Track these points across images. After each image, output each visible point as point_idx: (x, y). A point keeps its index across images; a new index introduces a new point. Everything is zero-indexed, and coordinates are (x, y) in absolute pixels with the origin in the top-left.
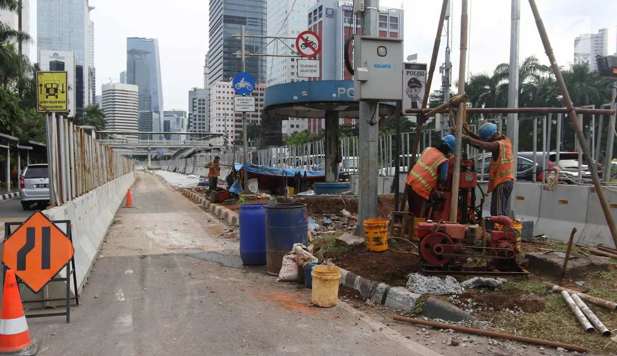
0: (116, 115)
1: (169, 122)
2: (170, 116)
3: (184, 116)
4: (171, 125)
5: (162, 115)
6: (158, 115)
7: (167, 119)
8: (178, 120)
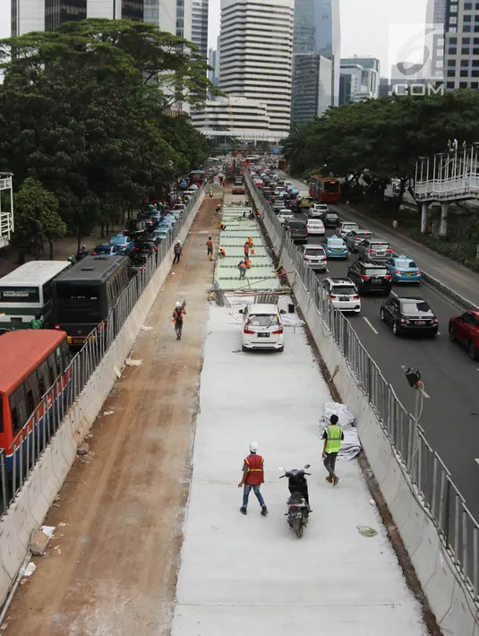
0: (247, 57)
1: (349, 77)
2: (352, 67)
3: (375, 67)
4: (353, 83)
5: (337, 65)
6: (330, 62)
7: (346, 71)
8: (364, 74)
